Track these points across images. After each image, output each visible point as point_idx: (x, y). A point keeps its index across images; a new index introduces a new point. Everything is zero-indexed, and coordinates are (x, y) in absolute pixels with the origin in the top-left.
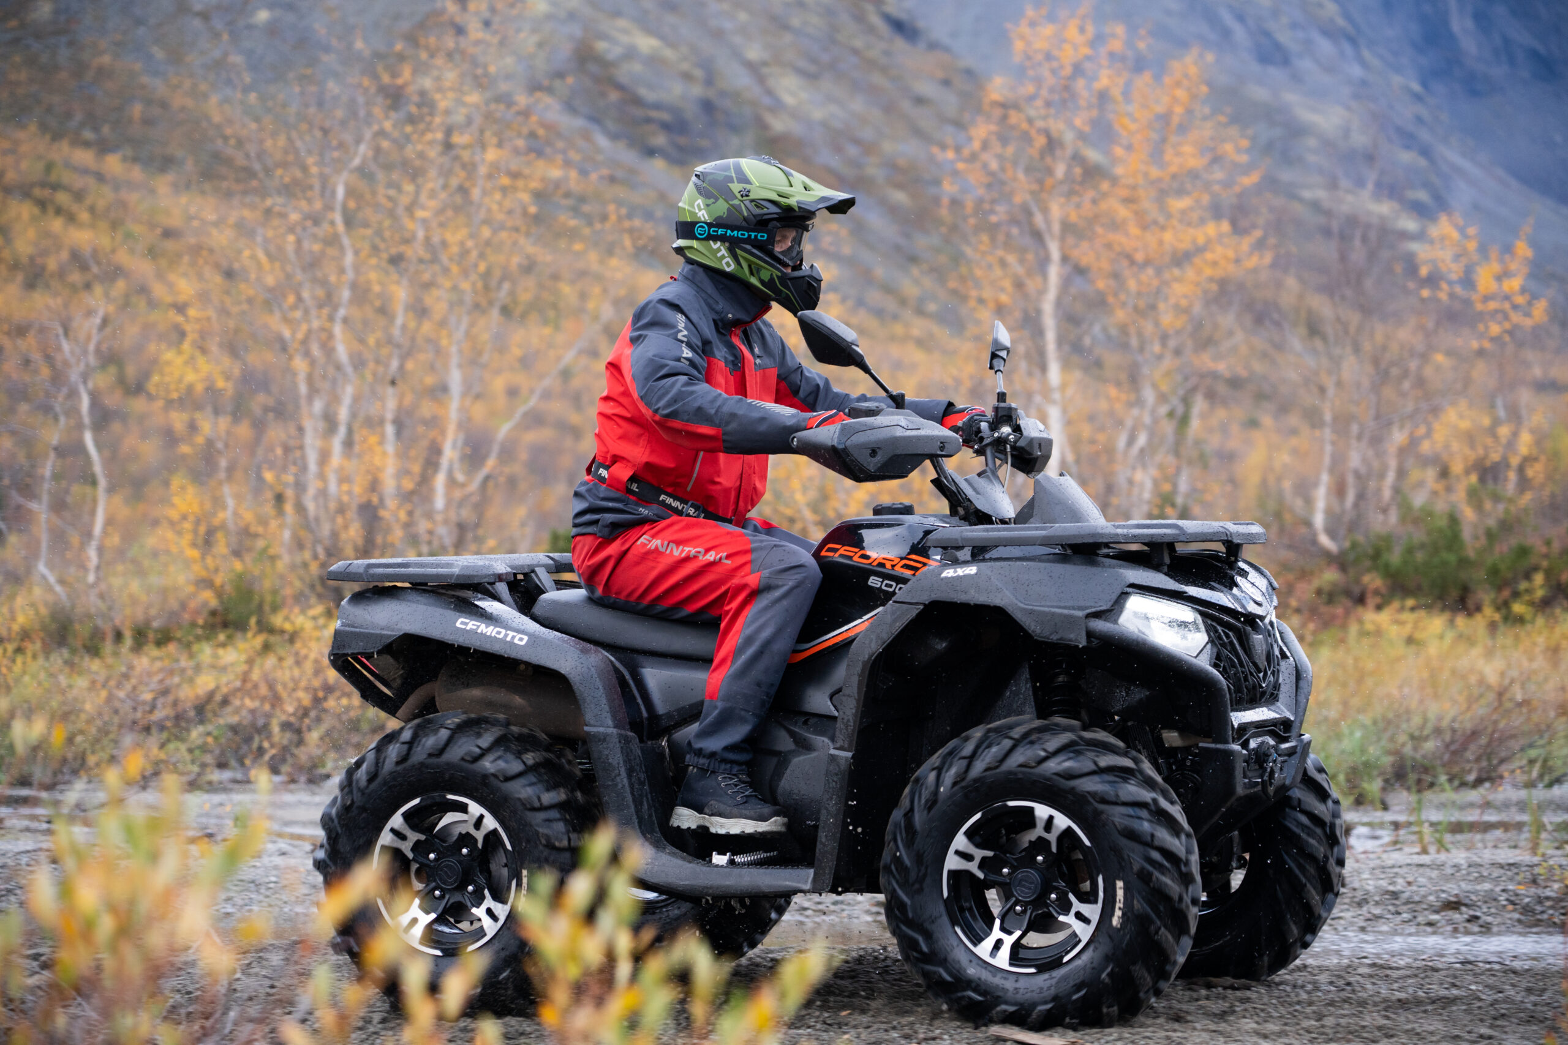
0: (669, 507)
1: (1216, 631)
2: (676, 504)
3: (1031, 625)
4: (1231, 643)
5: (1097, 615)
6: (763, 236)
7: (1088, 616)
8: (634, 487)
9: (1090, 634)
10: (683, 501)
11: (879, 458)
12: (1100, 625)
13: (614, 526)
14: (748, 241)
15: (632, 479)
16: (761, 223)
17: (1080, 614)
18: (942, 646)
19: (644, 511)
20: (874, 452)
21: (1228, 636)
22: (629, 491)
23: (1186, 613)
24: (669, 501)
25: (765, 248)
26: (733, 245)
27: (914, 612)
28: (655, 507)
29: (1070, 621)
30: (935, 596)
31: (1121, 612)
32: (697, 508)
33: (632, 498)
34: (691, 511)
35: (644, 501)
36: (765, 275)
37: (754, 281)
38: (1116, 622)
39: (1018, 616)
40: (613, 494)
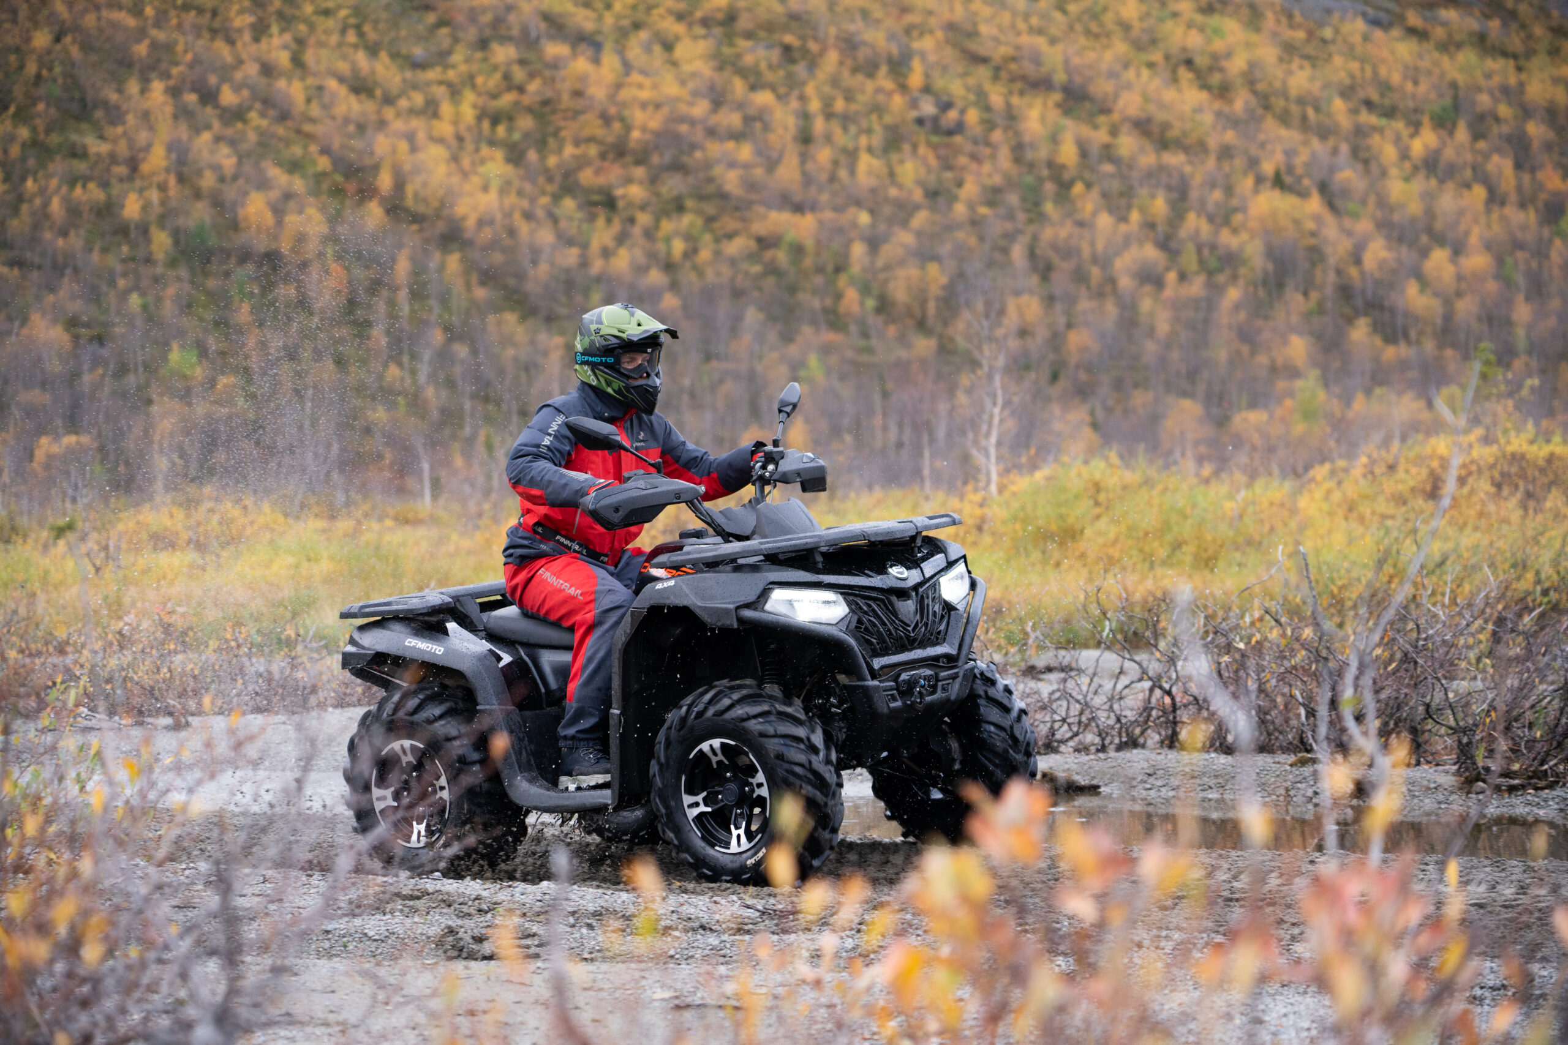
0: (562, 544)
1: (858, 604)
2: (567, 542)
3: (706, 617)
5: (748, 606)
6: (610, 360)
7: (737, 608)
8: (540, 530)
9: (740, 620)
10: (572, 541)
11: (621, 514)
12: (748, 613)
13: (523, 557)
14: (601, 364)
15: (538, 524)
16: (608, 351)
17: (732, 606)
18: (678, 631)
19: (543, 547)
20: (617, 510)
21: (869, 606)
22: (535, 533)
23: (830, 595)
24: (562, 540)
25: (614, 368)
26: (594, 366)
28: (551, 544)
29: (726, 611)
30: (652, 602)
31: (766, 602)
32: (581, 546)
33: (537, 538)
34: (577, 547)
35: (545, 539)
36: (615, 386)
37: (610, 390)
38: (762, 610)
39: (698, 612)
40: (527, 534)
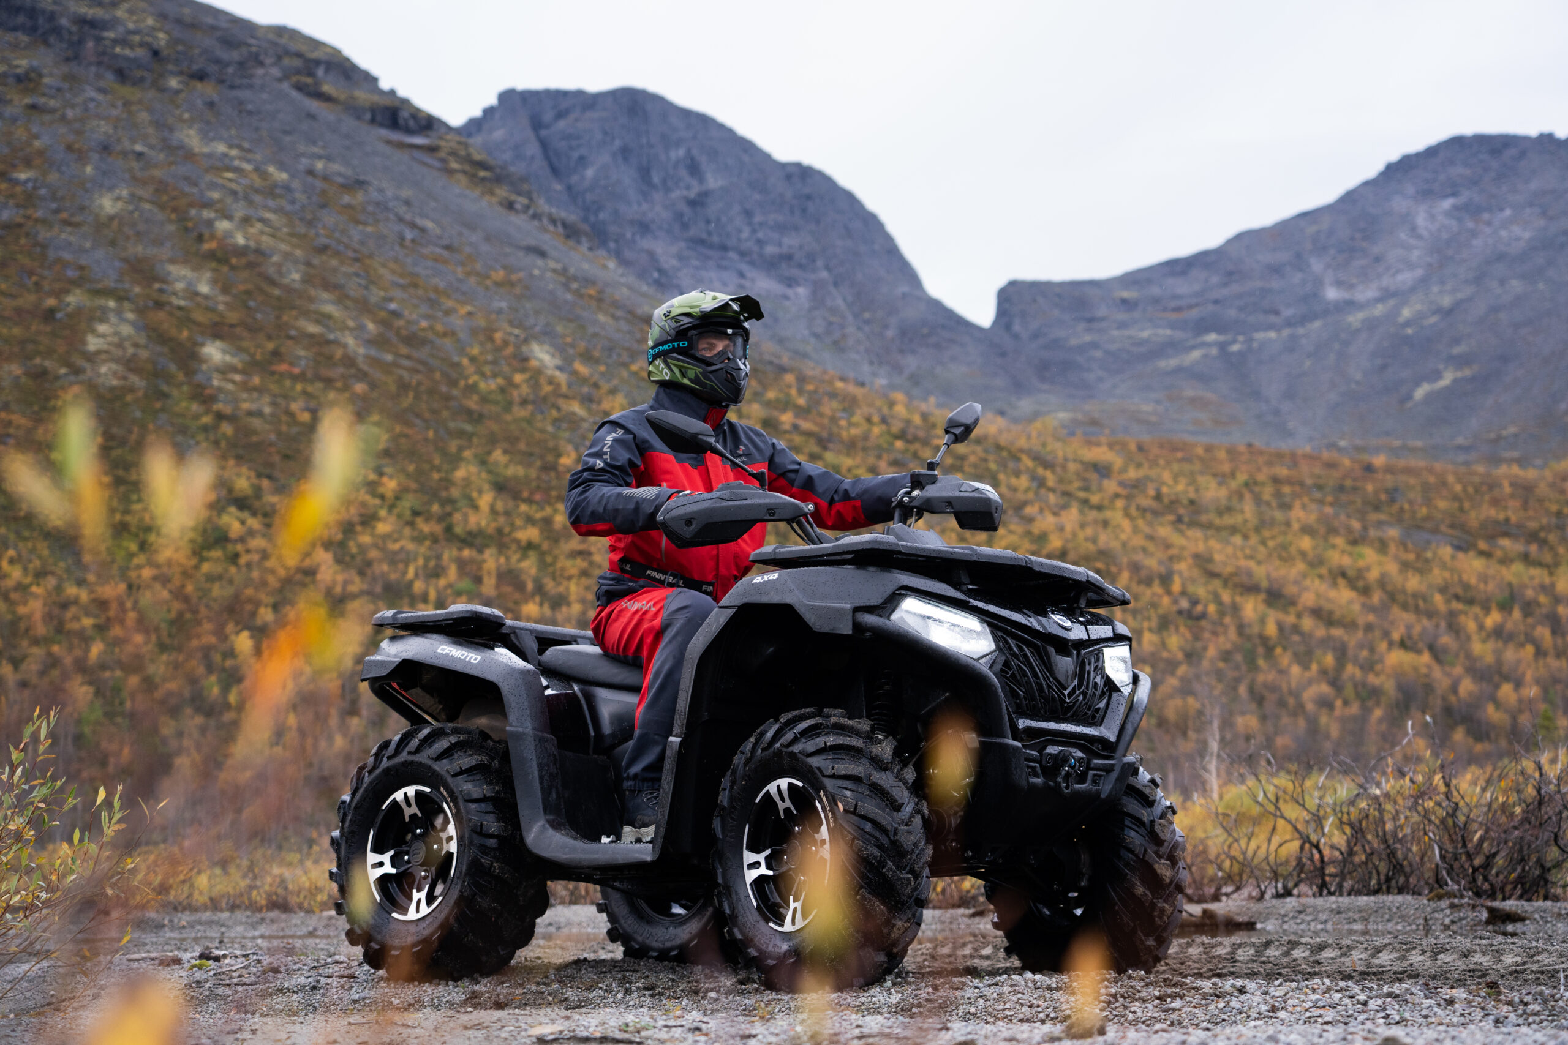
1: (1007, 642)
2: (659, 576)
3: (811, 619)
4: (1025, 656)
6: (684, 344)
7: (855, 610)
8: (628, 568)
10: (665, 573)
11: (694, 527)
14: (673, 350)
15: (624, 561)
17: (849, 606)
19: (632, 584)
20: (689, 523)
21: (1020, 648)
22: (623, 571)
24: (654, 574)
25: (688, 353)
27: (731, 612)
28: (642, 581)
29: (839, 613)
30: (747, 599)
31: (893, 610)
32: (675, 576)
33: (626, 576)
34: (671, 579)
35: (636, 577)
36: (691, 374)
37: (686, 381)
38: (888, 618)
39: (802, 611)
40: (615, 575)
